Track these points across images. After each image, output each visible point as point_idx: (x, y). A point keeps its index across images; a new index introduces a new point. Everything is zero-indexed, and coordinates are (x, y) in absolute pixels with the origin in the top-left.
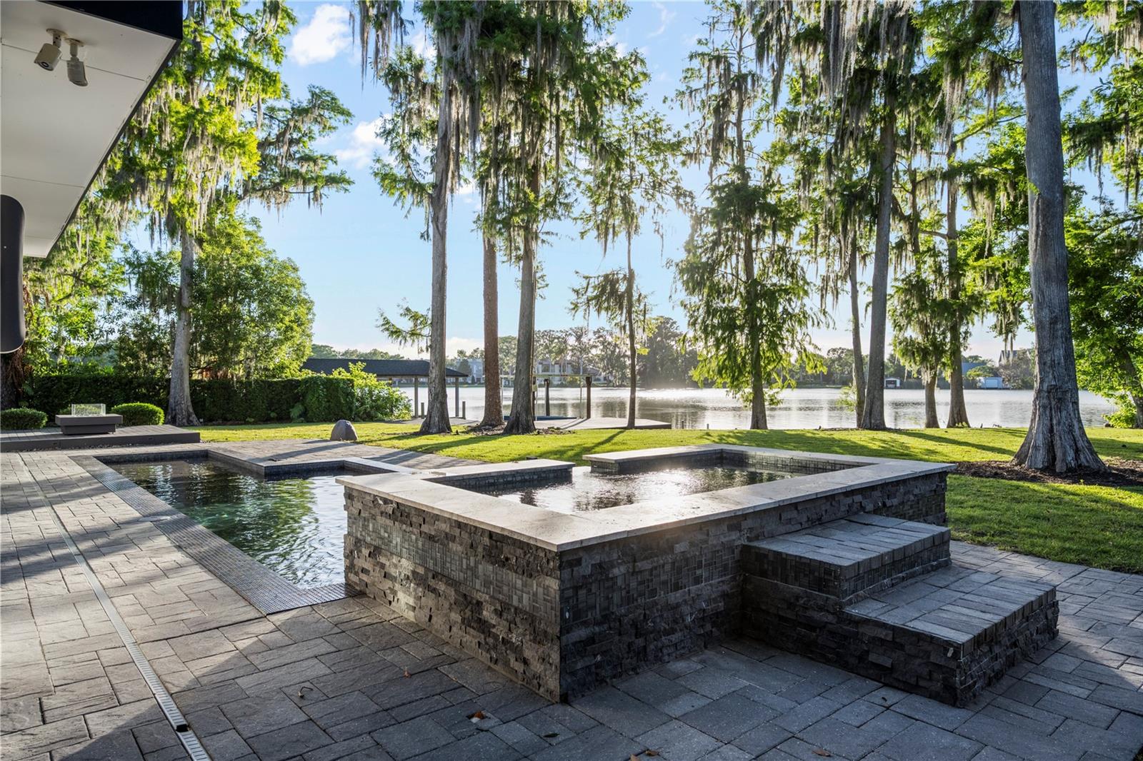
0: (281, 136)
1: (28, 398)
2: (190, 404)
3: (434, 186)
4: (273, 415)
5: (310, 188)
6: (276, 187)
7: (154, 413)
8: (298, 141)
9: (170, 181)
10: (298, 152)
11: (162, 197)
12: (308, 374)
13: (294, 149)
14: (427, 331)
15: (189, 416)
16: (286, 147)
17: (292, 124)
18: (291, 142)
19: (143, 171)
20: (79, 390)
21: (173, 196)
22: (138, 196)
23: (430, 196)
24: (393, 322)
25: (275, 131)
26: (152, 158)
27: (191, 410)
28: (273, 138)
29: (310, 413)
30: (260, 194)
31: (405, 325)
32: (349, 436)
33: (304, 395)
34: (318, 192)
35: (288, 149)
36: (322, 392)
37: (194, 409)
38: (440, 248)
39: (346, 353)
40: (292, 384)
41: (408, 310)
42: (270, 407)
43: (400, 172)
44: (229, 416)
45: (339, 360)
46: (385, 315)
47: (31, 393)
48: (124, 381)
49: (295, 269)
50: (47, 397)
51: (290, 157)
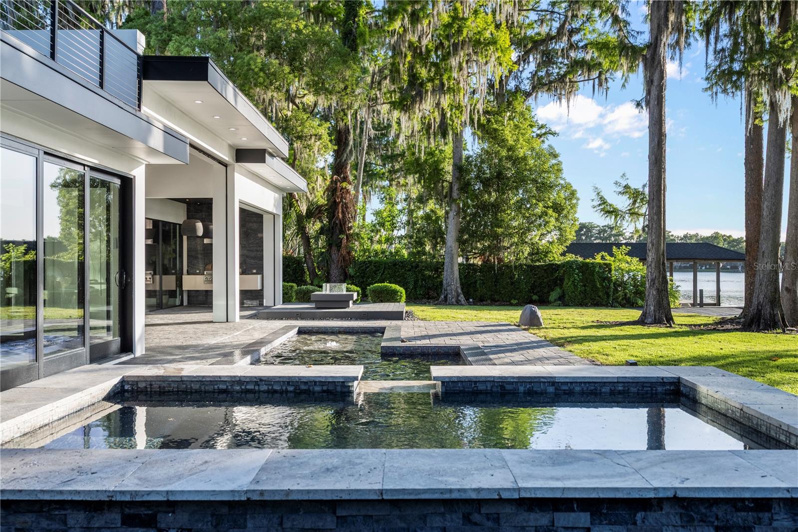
0: (560, 30)
1: (351, 277)
2: (458, 285)
3: (648, 46)
4: (535, 297)
5: (595, 74)
6: (561, 79)
7: (395, 292)
8: (578, 31)
9: (441, 89)
10: (581, 40)
11: (436, 104)
12: (570, 257)
13: (575, 38)
14: (644, 209)
15: (458, 296)
16: (565, 38)
17: (570, 14)
18: (572, 32)
19: (422, 84)
20: (384, 272)
21: (446, 101)
22: (417, 106)
23: (645, 59)
24: (609, 201)
25: (556, 25)
26: (430, 71)
27: (460, 291)
28: (554, 32)
29: (567, 297)
30: (546, 88)
31: (622, 203)
32: (533, 322)
33: (562, 280)
34: (603, 77)
35: (569, 40)
36: (577, 276)
37: (462, 289)
38: (656, 115)
39: (685, 236)
40: (553, 268)
41: (627, 187)
42: (533, 289)
43: (613, 37)
44: (497, 297)
45: (678, 243)
46: (602, 194)
47: (352, 274)
48: (414, 264)
49: (555, 156)
50: (363, 277)
51: (572, 46)
